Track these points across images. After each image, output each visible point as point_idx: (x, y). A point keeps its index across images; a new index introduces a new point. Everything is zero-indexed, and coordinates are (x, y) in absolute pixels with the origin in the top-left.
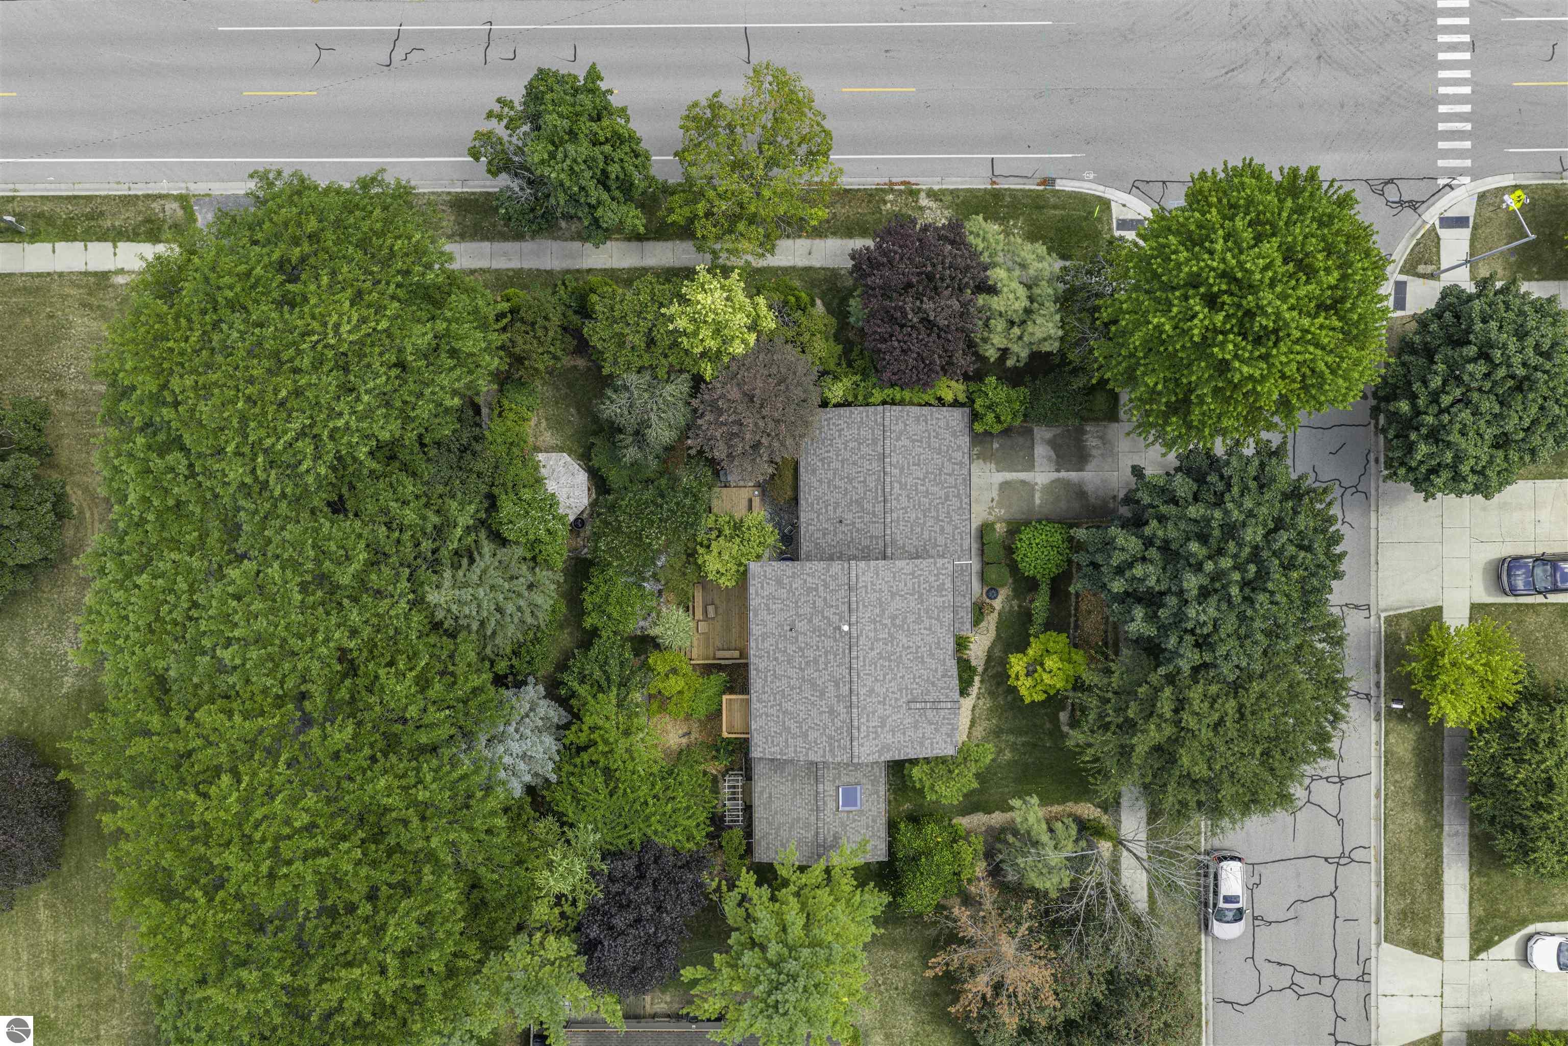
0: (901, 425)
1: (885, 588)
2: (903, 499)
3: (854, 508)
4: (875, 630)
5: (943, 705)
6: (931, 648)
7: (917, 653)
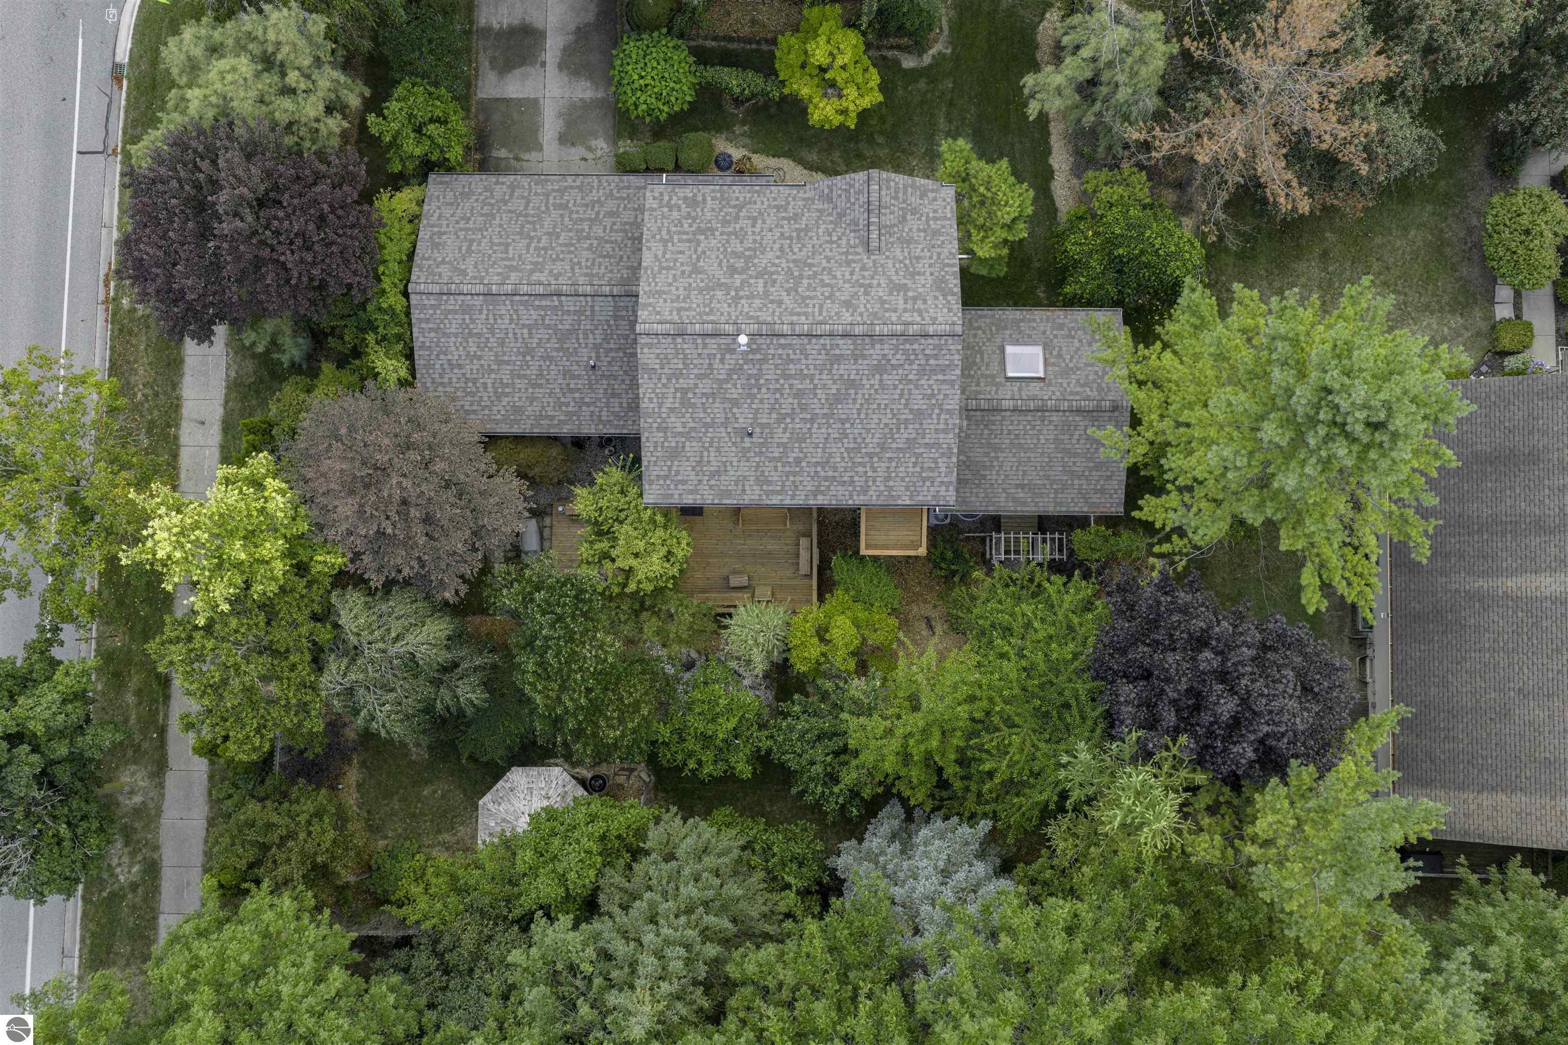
0: (443, 269)
1: (682, 283)
2: (558, 268)
3: (570, 345)
4: (751, 297)
5: (874, 197)
6: (784, 218)
7: (790, 238)
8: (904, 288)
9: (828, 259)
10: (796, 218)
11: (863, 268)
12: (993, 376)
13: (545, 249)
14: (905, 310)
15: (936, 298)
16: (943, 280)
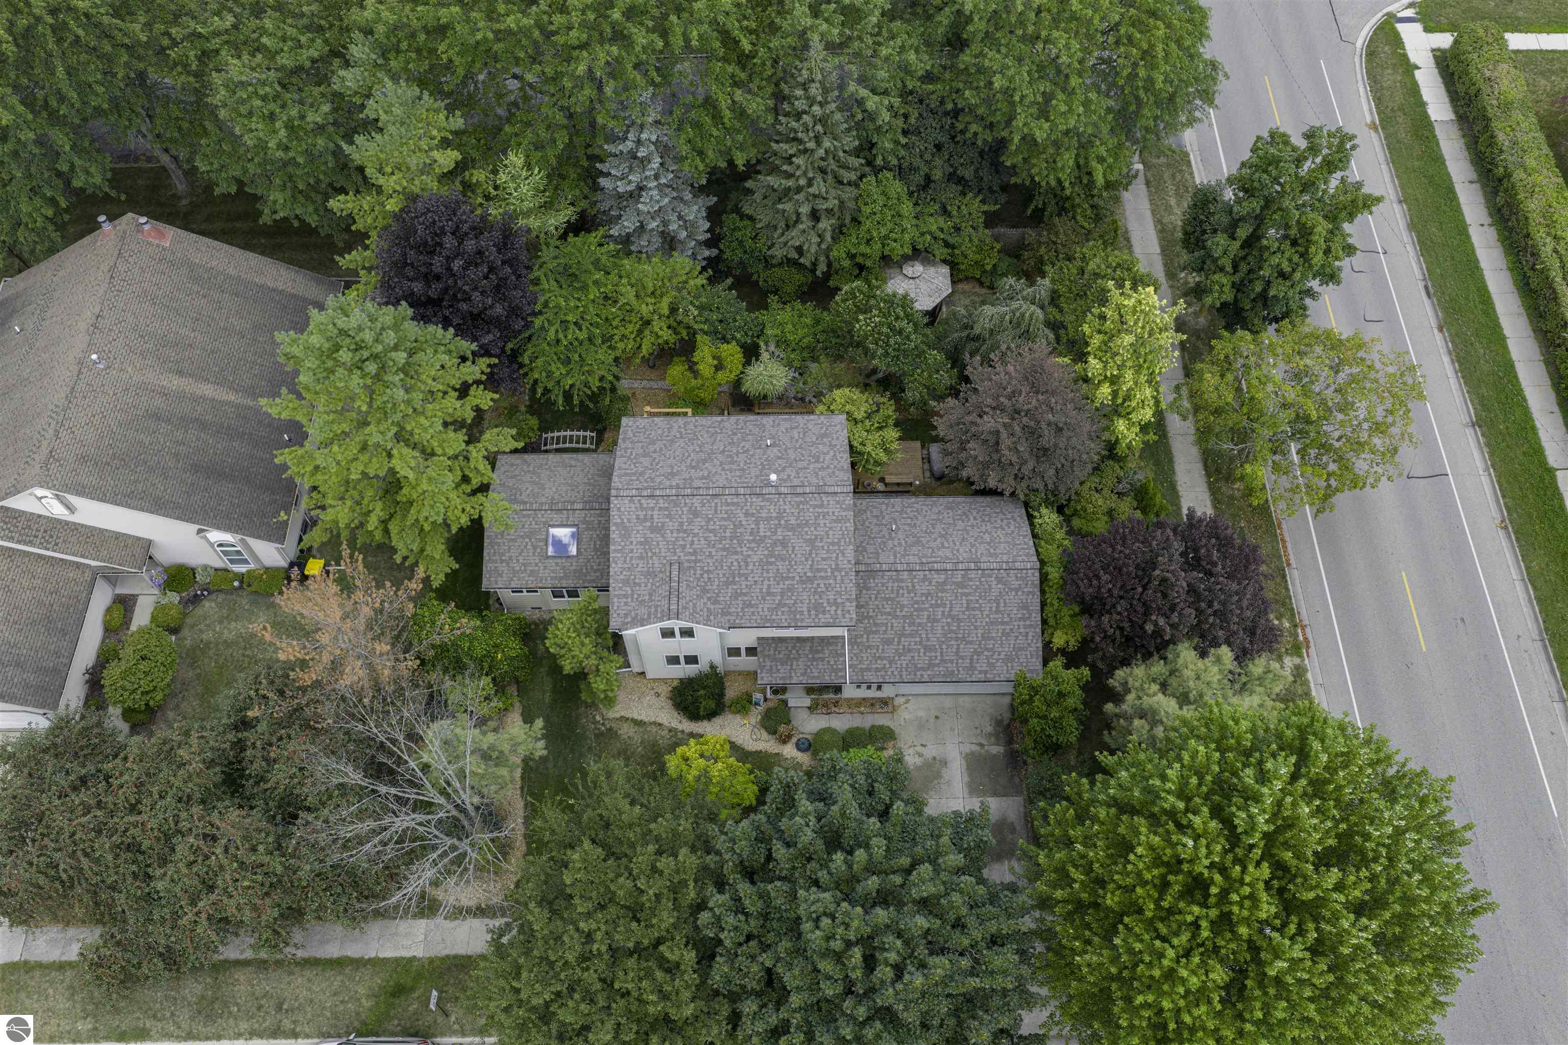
0: (1015, 584)
1: (821, 531)
3: (911, 540)
4: (768, 519)
5: (674, 600)
6: (745, 594)
7: (740, 575)
8: (653, 529)
9: (710, 556)
10: (736, 595)
11: (684, 547)
12: (588, 529)
13: (937, 606)
14: (653, 509)
15: (629, 521)
16: (622, 536)
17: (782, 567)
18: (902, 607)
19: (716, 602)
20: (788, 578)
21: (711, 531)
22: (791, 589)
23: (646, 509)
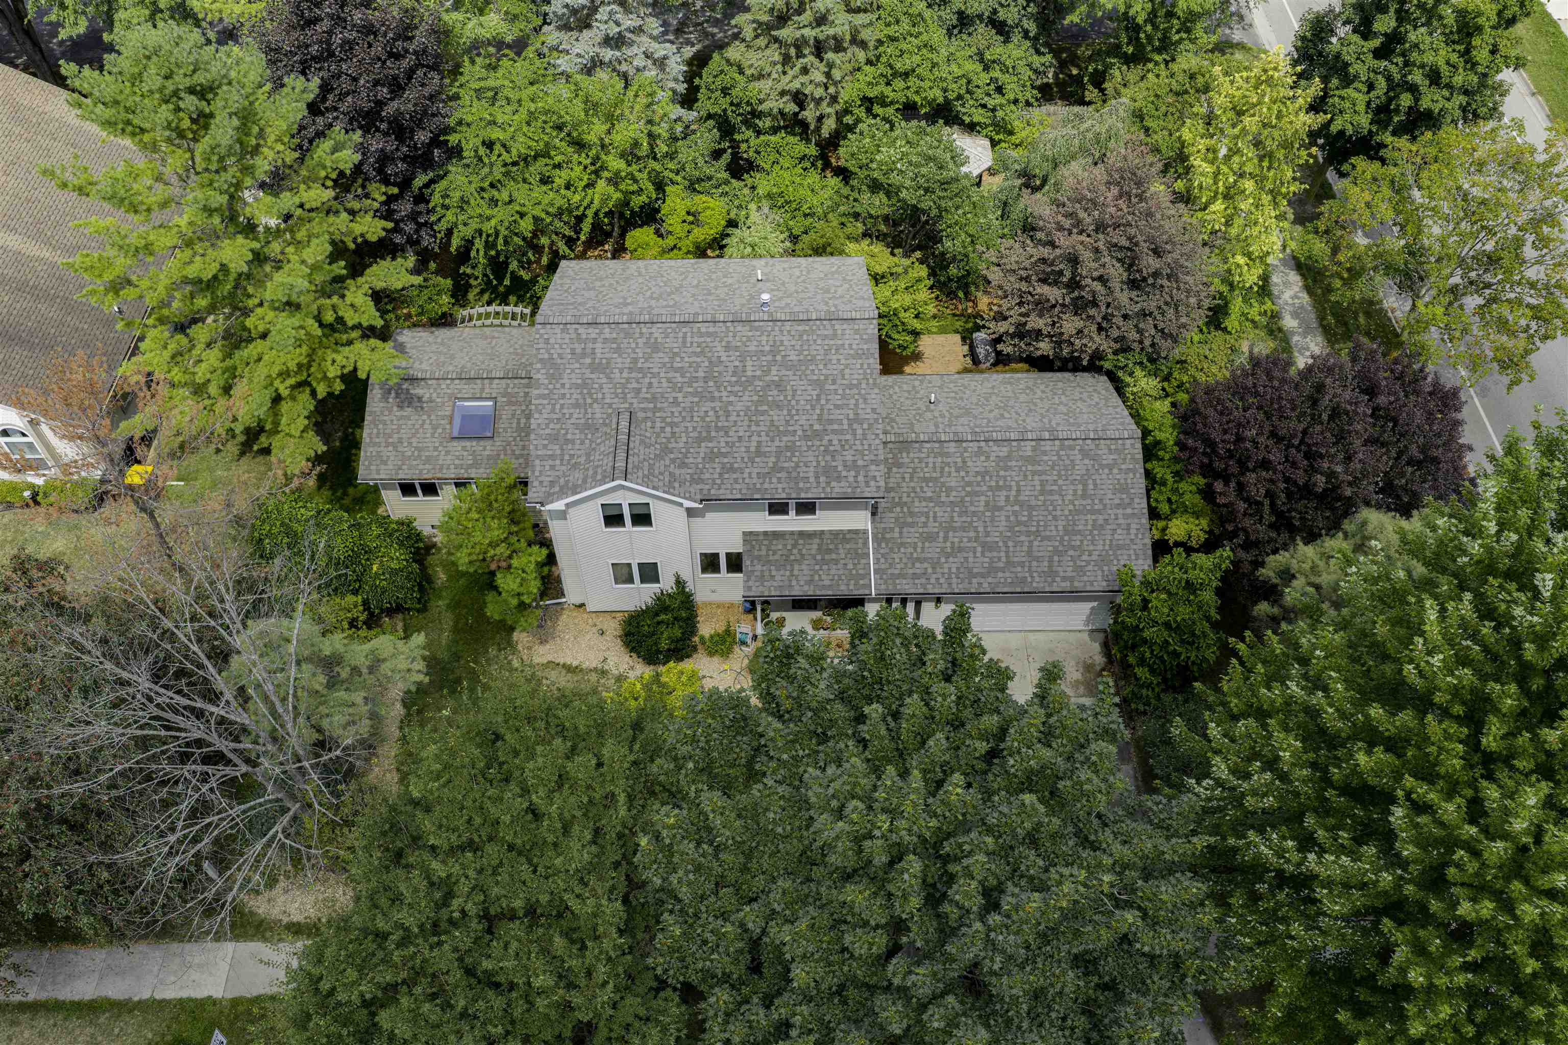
0: (1109, 459)
1: (833, 370)
2: (979, 464)
4: (759, 354)
5: (622, 455)
8: (595, 368)
10: (711, 456)
11: (638, 391)
12: (510, 403)
13: (999, 488)
14: (595, 340)
17: (778, 417)
18: (949, 490)
19: (683, 465)
20: (786, 433)
21: (676, 370)
22: (792, 448)
23: (585, 341)
